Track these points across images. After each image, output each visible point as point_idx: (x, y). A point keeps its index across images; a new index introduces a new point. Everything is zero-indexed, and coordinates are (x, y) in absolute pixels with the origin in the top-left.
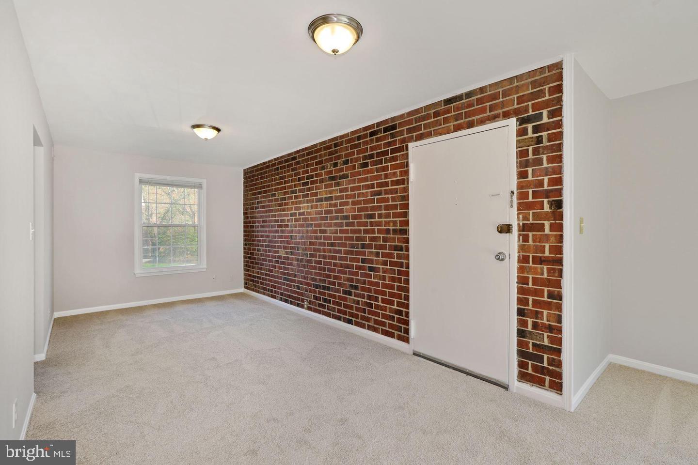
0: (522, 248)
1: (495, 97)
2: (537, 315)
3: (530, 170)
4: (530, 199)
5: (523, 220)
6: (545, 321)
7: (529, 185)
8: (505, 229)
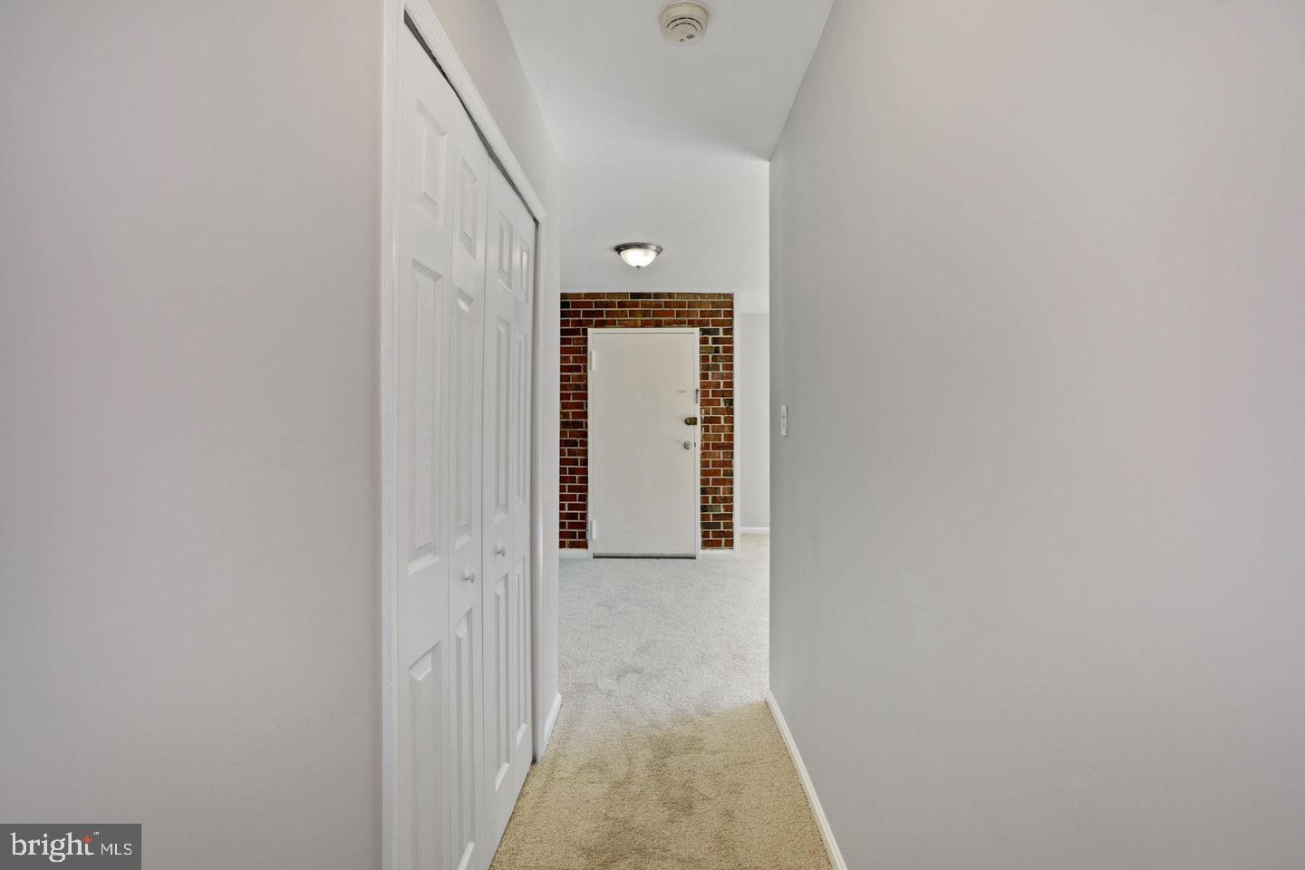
0: (704, 437)
1: (682, 305)
2: (716, 491)
3: (710, 373)
4: (711, 397)
5: (705, 414)
6: (721, 495)
7: (709, 385)
8: (691, 421)
